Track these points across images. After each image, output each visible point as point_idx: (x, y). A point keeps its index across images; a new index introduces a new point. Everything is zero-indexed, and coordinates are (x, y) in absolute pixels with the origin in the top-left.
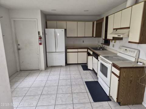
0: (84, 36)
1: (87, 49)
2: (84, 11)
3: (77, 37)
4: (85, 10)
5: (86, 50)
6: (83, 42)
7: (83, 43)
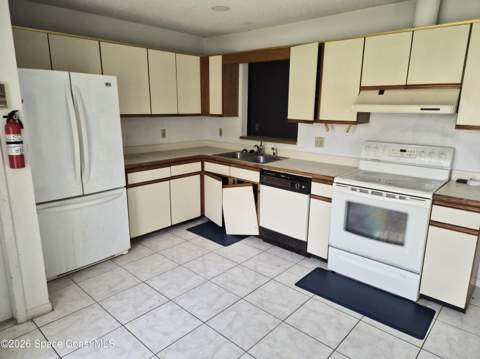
0: (175, 112)
1: (199, 164)
2: (213, 8)
3: (151, 116)
4: (215, 4)
5: (196, 166)
6: (164, 135)
7: (165, 140)
